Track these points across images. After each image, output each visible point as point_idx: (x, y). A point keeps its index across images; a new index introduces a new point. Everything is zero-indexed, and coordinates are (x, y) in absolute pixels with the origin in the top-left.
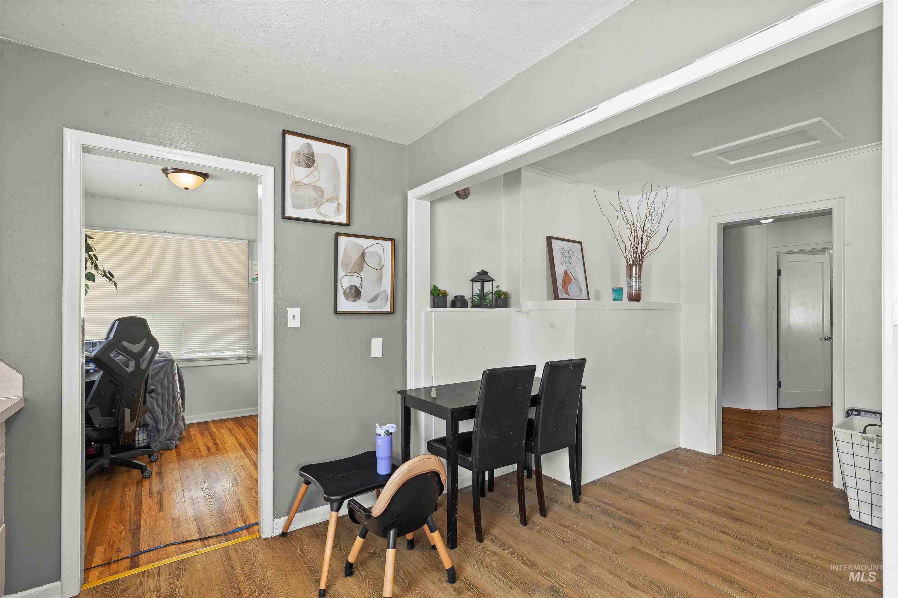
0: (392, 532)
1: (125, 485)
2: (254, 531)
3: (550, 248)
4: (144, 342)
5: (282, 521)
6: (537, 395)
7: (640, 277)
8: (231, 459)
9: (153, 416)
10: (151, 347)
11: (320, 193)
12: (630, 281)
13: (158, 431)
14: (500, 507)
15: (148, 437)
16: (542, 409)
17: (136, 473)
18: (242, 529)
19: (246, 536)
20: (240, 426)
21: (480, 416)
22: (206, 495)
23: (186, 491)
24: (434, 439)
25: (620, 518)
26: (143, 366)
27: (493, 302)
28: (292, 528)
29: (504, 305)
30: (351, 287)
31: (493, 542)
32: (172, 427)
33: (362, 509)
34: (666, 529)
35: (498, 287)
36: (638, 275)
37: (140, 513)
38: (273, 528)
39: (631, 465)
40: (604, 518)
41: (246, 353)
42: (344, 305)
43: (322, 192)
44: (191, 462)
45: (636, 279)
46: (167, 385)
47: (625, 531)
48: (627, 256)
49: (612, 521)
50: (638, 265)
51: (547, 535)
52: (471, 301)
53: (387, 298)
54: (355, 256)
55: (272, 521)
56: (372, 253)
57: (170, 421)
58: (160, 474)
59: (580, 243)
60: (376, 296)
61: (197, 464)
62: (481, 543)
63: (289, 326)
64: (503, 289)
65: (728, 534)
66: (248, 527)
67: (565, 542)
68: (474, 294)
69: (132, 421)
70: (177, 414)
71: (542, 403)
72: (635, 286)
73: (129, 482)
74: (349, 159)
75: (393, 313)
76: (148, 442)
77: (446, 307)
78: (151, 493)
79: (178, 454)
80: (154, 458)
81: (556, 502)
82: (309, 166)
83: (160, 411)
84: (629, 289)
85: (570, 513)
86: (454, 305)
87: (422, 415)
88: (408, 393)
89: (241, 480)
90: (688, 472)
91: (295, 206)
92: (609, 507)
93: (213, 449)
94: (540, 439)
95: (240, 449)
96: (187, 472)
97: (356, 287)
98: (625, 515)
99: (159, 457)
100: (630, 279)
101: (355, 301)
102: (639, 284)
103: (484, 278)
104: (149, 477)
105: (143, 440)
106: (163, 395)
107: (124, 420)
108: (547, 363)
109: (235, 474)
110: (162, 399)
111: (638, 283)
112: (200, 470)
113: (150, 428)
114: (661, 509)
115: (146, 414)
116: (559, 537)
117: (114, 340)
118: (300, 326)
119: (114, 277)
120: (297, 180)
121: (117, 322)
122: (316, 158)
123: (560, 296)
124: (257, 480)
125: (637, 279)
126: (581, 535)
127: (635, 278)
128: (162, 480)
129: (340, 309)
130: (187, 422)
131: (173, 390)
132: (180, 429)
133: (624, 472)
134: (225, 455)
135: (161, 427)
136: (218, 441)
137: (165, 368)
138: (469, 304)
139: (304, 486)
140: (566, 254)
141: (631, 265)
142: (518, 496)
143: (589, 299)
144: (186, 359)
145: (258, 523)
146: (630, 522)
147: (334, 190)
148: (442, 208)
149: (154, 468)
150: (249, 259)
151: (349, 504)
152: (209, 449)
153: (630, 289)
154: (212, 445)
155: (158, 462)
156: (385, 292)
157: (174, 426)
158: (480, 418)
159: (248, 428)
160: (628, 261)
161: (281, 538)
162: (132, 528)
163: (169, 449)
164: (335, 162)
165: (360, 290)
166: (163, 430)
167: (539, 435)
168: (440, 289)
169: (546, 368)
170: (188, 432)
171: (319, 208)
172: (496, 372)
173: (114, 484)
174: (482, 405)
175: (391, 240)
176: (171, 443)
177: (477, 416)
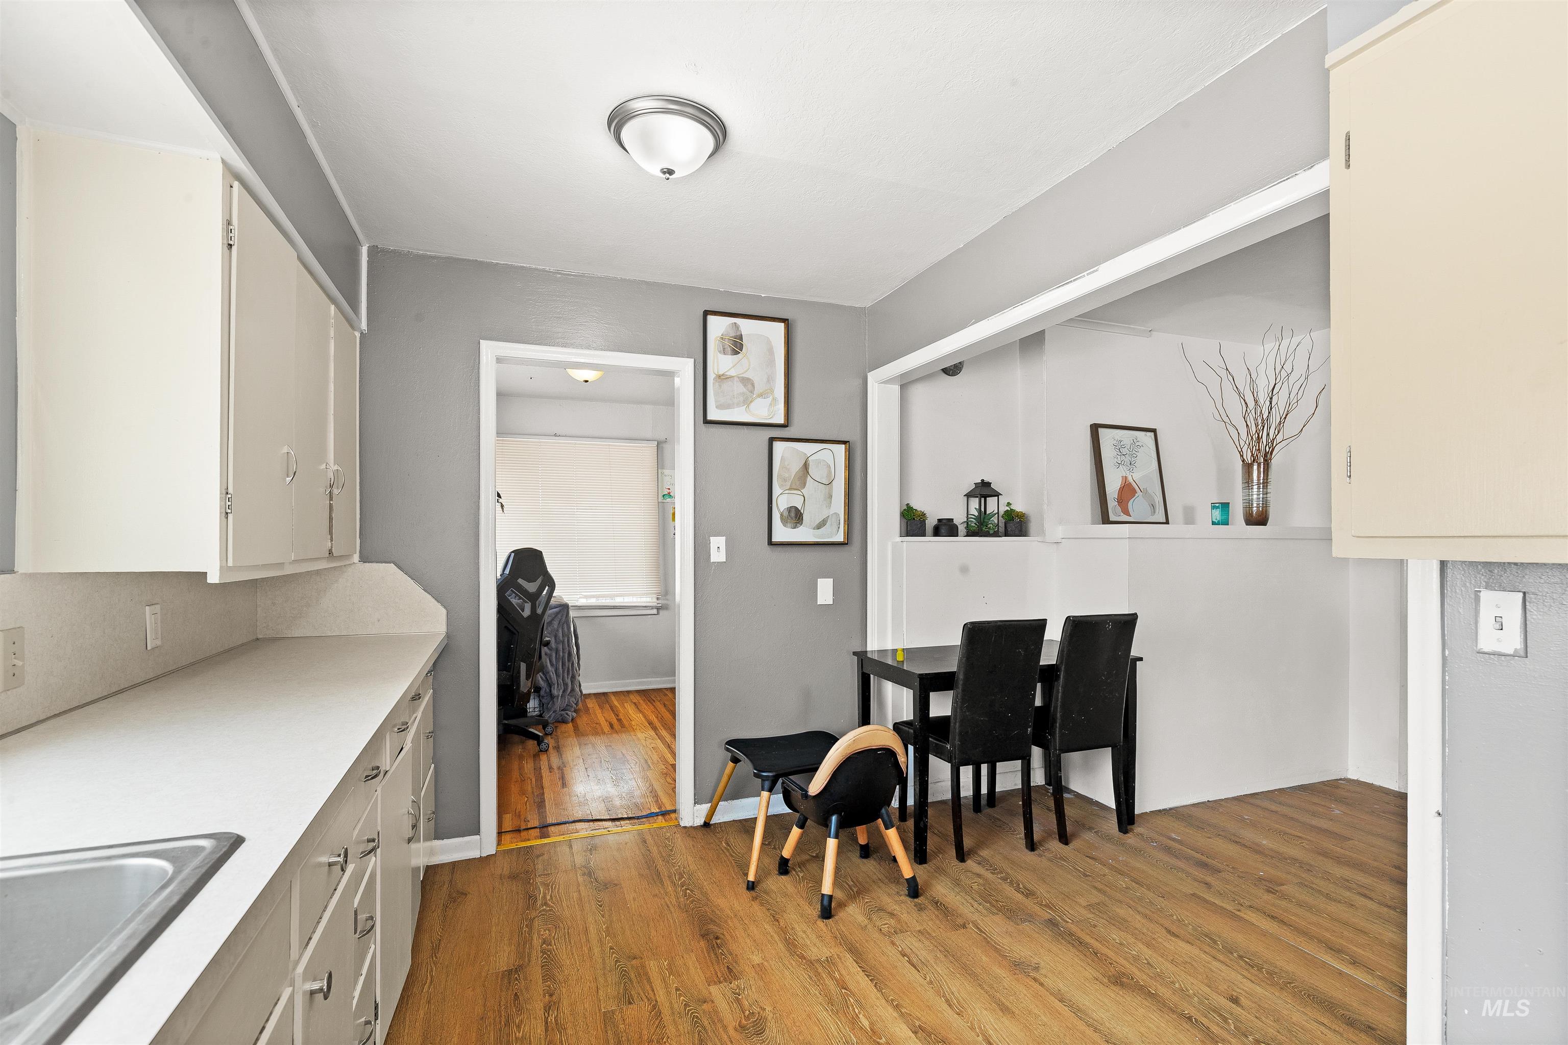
0: (834, 818)
1: (521, 757)
2: (671, 818)
3: (1095, 442)
4: (539, 581)
5: (705, 808)
6: (1054, 664)
7: (1266, 483)
8: (639, 739)
9: (546, 678)
10: (547, 588)
11: (750, 386)
12: (1247, 491)
13: (552, 697)
14: (1001, 827)
15: (540, 705)
16: (1061, 685)
17: (531, 744)
18: (657, 814)
19: (662, 822)
20: (649, 701)
21: (960, 687)
22: (612, 775)
23: (588, 769)
24: (905, 720)
25: (1188, 858)
26: (539, 611)
27: (998, 528)
28: (715, 820)
29: (1017, 532)
30: (790, 509)
31: (979, 864)
32: (568, 693)
33: (798, 788)
34: (1261, 879)
35: (1009, 504)
36: (1261, 481)
37: (542, 788)
38: (694, 815)
39: (1239, 795)
40: (1161, 855)
41: (655, 600)
42: (781, 533)
43: (753, 385)
44: (592, 739)
45: (1259, 488)
46: (561, 638)
47: (1188, 874)
48: (1241, 449)
49: (1174, 861)
50: (1262, 464)
51: (1062, 866)
52: (966, 526)
53: (839, 523)
54: (796, 467)
55: (693, 806)
56: (819, 462)
57: (566, 685)
58: (558, 748)
59: (1154, 431)
60: (823, 520)
61: (599, 742)
62: (961, 862)
63: (712, 561)
64: (1018, 507)
65: (1370, 898)
66: (664, 814)
67: (1087, 876)
68: (970, 516)
69: (527, 679)
70: (573, 677)
71: (1062, 677)
72: (1258, 498)
73: (525, 754)
74: (787, 338)
75: (847, 544)
76: (540, 711)
77: (924, 535)
78: (551, 768)
79: (576, 728)
80: (549, 729)
81: (1090, 829)
82: (736, 353)
83: (554, 673)
84: (1245, 504)
85: (1108, 845)
86: (937, 532)
87: (889, 687)
88: (869, 655)
89: (653, 763)
90: (1343, 812)
91: (720, 407)
92: (1174, 844)
93: (616, 725)
94: (1060, 729)
95: (650, 729)
96: (589, 749)
97: (796, 508)
98: (1198, 856)
99: (555, 730)
100: (1248, 488)
101: (795, 528)
102: (1265, 496)
103: (985, 492)
104: (546, 751)
105: (535, 708)
106: (557, 651)
107: (519, 676)
108: (1068, 618)
109: (646, 757)
110: (556, 656)
111: (1263, 494)
112: (604, 748)
113: (542, 693)
114: (1266, 856)
115: (538, 675)
116: (1080, 869)
117: (510, 577)
118: (725, 561)
119: (501, 498)
120: (721, 373)
121: (513, 554)
122: (745, 342)
123: (1112, 518)
124: (674, 766)
125: (1261, 487)
126: (1116, 871)
127: (1257, 486)
128: (561, 755)
129: (775, 539)
130: (584, 692)
131: (568, 646)
132: (576, 697)
133: (1222, 803)
134: (632, 733)
135: (555, 692)
136: (621, 716)
137: (559, 616)
138: (962, 529)
139: (731, 764)
140: (1124, 451)
141: (1249, 464)
142: (1023, 808)
143: (1167, 522)
144: (581, 606)
145: (676, 810)
146: (1204, 865)
147: (768, 381)
148: (920, 394)
149: (549, 741)
150: (659, 468)
151: (783, 783)
152: (611, 726)
153: (1248, 504)
154: (615, 721)
155: (553, 736)
156: (837, 515)
157: (570, 692)
158: (960, 690)
159: (658, 704)
160: (1245, 457)
161: (703, 829)
162: (536, 800)
163: (564, 721)
164: (769, 342)
165: (802, 512)
166: (558, 696)
167: (1057, 724)
168: (916, 510)
169: (1066, 625)
170: (584, 702)
171: (748, 406)
172: (982, 626)
173: (509, 755)
174: (962, 672)
175: (844, 442)
176: (567, 714)
177: (958, 688)
